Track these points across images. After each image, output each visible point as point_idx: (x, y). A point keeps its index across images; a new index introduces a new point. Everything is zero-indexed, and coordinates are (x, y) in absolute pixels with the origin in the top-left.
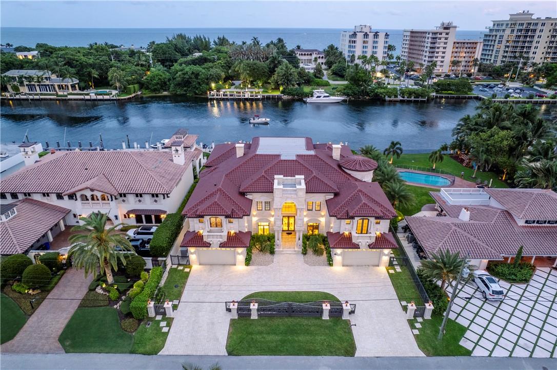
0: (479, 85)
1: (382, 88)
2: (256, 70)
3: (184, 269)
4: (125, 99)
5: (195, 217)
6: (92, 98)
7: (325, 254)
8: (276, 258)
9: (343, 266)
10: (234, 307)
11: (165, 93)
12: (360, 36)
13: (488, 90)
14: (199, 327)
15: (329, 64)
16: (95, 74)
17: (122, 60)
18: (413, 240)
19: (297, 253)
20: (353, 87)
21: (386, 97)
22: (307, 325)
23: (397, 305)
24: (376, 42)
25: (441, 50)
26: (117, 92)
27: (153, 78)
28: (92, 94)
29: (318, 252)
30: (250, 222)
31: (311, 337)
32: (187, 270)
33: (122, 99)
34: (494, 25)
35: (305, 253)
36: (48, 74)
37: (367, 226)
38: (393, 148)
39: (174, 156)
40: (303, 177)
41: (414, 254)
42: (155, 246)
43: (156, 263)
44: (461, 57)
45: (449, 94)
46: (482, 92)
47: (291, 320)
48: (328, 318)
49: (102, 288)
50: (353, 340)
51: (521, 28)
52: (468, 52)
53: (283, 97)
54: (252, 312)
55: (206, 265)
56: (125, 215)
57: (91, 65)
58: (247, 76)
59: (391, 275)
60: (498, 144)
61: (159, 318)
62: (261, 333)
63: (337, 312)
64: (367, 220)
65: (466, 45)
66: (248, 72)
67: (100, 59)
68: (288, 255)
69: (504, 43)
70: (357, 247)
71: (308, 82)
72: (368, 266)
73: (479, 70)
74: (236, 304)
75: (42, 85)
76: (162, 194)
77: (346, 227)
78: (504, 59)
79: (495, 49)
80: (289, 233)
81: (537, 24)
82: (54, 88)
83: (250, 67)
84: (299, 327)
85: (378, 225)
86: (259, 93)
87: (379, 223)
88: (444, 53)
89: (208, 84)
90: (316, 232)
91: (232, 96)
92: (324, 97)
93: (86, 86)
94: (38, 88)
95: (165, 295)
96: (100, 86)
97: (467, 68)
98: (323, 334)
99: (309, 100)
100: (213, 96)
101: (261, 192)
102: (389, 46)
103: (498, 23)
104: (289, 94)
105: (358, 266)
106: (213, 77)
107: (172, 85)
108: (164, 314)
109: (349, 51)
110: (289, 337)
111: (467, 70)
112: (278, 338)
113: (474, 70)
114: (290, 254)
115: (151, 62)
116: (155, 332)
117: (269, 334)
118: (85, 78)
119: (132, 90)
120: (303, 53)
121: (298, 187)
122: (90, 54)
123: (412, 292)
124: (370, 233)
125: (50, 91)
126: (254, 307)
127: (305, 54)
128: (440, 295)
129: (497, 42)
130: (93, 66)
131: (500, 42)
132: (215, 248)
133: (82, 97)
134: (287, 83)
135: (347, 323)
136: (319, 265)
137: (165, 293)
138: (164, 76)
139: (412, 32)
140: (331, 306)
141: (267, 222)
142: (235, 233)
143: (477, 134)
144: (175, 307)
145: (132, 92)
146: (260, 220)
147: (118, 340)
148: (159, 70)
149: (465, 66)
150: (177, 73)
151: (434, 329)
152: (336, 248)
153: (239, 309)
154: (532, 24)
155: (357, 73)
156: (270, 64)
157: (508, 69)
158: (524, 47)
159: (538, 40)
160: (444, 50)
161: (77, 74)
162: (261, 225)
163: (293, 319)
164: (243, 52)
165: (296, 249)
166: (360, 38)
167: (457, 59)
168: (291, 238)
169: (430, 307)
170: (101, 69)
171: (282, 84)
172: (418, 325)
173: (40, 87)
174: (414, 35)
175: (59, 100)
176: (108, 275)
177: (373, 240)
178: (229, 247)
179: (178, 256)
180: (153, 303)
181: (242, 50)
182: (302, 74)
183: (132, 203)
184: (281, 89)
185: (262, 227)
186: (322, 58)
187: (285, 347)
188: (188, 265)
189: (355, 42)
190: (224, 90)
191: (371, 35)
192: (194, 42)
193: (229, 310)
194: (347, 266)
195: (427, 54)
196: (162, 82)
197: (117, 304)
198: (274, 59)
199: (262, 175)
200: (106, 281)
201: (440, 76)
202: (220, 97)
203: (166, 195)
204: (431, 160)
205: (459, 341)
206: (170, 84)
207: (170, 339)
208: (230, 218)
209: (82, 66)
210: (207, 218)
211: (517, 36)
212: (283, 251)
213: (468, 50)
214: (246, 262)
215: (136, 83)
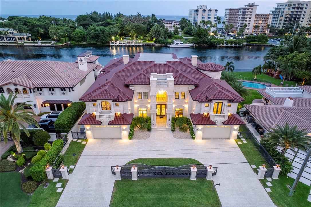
0: (272, 39)
1: (214, 39)
2: (139, 29)
3: (81, 142)
4: (60, 46)
5: (89, 102)
6: (39, 45)
7: (188, 131)
8: (152, 134)
9: (203, 139)
10: (118, 170)
11: (84, 43)
12: (200, 11)
13: (277, 41)
14: (88, 187)
15: (182, 28)
16: (42, 31)
17: (59, 25)
18: (252, 120)
19: (167, 130)
20: (197, 39)
21: (218, 44)
22: (178, 185)
23: (248, 168)
24: (210, 15)
25: (248, 19)
26: (55, 42)
27: (77, 34)
28: (39, 43)
29: (182, 129)
30: (132, 107)
31: (182, 195)
32: (84, 143)
33: (58, 46)
34: (278, 6)
35: (173, 130)
36: (11, 30)
37: (221, 108)
38: (228, 66)
39: (79, 64)
40: (172, 74)
41: (254, 130)
42: (58, 124)
43: (59, 137)
44: (260, 24)
45: (254, 43)
46: (274, 43)
47: (164, 180)
48: (195, 179)
49: (12, 157)
50: (217, 197)
51: (294, 6)
52: (264, 21)
53: (155, 45)
54: (133, 175)
55: (99, 139)
56: (42, 105)
57: (39, 26)
58: (134, 32)
59: (240, 146)
60: (300, 61)
61: (56, 180)
62: (139, 192)
63: (202, 173)
64: (221, 104)
65: (263, 17)
66: (134, 29)
67: (45, 23)
68: (161, 132)
69: (284, 16)
70: (214, 124)
71: (170, 37)
72: (222, 139)
73: (270, 32)
74: (120, 168)
75: (8, 37)
76: (68, 88)
77: (205, 109)
78: (284, 26)
79: (279, 20)
80: (161, 116)
81: (303, 4)
82: (16, 39)
83: (135, 27)
84: (172, 187)
85: (230, 107)
86: (141, 42)
87: (230, 106)
88: (250, 21)
89: (110, 37)
90: (181, 116)
91: (125, 44)
92: (180, 44)
93: (36, 38)
94: (5, 39)
95: (64, 162)
96: (45, 39)
97: (263, 30)
98: (193, 192)
99: (171, 46)
100: (113, 44)
101: (141, 85)
102: (218, 17)
103: (280, 5)
104: (159, 43)
105: (214, 139)
106: (113, 33)
107: (88, 38)
108: (61, 177)
109: (194, 20)
110: (164, 195)
111: (263, 32)
112: (154, 196)
113: (267, 31)
114: (162, 131)
115: (76, 25)
116: (51, 192)
117: (147, 192)
118: (35, 33)
119: (64, 40)
120: (167, 22)
121: (168, 79)
122: (39, 20)
123: (259, 157)
124: (224, 113)
125: (13, 41)
126: (134, 170)
127: (168, 23)
128: (284, 160)
129: (280, 15)
130: (40, 26)
131: (282, 15)
132: (105, 125)
133: (33, 44)
134: (158, 36)
135: (211, 182)
136: (185, 138)
137: (64, 160)
138: (83, 33)
139: (230, 10)
140: (197, 169)
141: (145, 108)
142: (121, 114)
143: (283, 57)
144: (70, 172)
145: (64, 42)
146: (140, 107)
147: (16, 200)
148: (81, 29)
149: (262, 29)
150: (91, 31)
151: (283, 187)
152: (198, 125)
153: (122, 172)
154: (301, 4)
155: (199, 30)
156: (147, 26)
157: (287, 30)
158: (296, 18)
159: (305, 13)
160: (250, 19)
161: (30, 30)
162: (141, 111)
163: (166, 180)
164: (132, 20)
165: (167, 127)
166: (200, 12)
167: (257, 25)
168: (163, 120)
169: (277, 169)
170: (46, 29)
171: (155, 37)
172: (269, 184)
173: (6, 39)
174: (231, 11)
175: (19, 46)
176: (17, 146)
177: (226, 119)
178: (116, 124)
179: (77, 132)
180: (51, 168)
181: (131, 19)
182: (166, 32)
183: (47, 95)
184: (154, 40)
185: (142, 112)
186: (178, 25)
187: (161, 205)
188: (85, 139)
189: (197, 14)
190: (120, 41)
191: (207, 11)
192: (103, 16)
193: (114, 173)
194: (206, 139)
195: (240, 22)
196: (82, 36)
197: (22, 170)
198: (150, 23)
199: (141, 73)
200: (16, 152)
201: (248, 35)
202: (117, 44)
203: (71, 89)
204: (253, 73)
205: (307, 198)
206: (87, 37)
207: (63, 198)
208: (117, 102)
209: (33, 26)
210: (99, 102)
211: (292, 11)
212: (157, 129)
213: (264, 19)
214: (129, 136)
215: (67, 37)
